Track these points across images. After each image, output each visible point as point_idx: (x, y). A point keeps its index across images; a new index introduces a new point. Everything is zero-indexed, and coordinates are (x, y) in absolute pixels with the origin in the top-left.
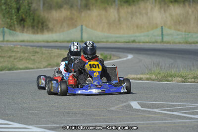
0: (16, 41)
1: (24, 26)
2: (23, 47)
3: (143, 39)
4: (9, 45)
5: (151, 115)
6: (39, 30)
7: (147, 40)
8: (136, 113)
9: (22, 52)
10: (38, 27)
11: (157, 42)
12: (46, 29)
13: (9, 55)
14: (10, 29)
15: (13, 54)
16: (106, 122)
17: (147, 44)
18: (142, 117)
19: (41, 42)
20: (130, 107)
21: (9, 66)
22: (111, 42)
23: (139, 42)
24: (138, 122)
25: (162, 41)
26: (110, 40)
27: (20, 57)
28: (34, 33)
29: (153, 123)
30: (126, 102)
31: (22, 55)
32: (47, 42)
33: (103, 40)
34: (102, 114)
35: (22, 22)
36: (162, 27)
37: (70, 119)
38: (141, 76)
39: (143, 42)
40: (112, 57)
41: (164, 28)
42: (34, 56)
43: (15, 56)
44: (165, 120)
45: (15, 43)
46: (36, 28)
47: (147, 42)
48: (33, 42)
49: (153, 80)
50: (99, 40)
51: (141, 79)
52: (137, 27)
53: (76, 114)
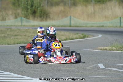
0: (30, 26)
1: (35, 16)
2: (34, 29)
3: (109, 25)
4: (25, 28)
5: (110, 72)
6: (44, 19)
7: (111, 25)
8: (102, 71)
9: (33, 33)
10: (44, 17)
11: (117, 27)
13: (25, 34)
14: (26, 18)
15: (28, 34)
18: (105, 73)
20: (98, 67)
21: (25, 41)
22: (89, 27)
23: (106, 27)
24: (102, 77)
25: (120, 27)
26: (88, 25)
27: (32, 36)
28: (41, 21)
29: (112, 77)
30: (95, 64)
33: (83, 25)
34: (80, 71)
35: (34, 14)
36: (120, 17)
37: (60, 74)
39: (109, 27)
40: (89, 36)
41: (121, 18)
43: (28, 35)
44: (119, 75)
46: (42, 17)
47: (111, 27)
50: (81, 25)
51: (106, 49)
52: (105, 17)
53: (64, 71)
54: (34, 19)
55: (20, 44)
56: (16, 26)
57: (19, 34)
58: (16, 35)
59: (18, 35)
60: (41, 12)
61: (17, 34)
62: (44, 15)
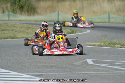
0: (17, 20)
1: (22, 11)
2: (21, 24)
3: (97, 20)
4: (12, 23)
5: (99, 68)
6: (32, 14)
7: (100, 21)
8: (90, 67)
9: (20, 27)
10: (31, 12)
11: (105, 22)
12: (36, 13)
13: (12, 29)
14: (14, 13)
15: (15, 29)
16: (71, 72)
17: (100, 23)
18: (93, 69)
19: (32, 21)
20: (87, 63)
21: (12, 36)
23: (94, 22)
24: (91, 73)
25: (109, 22)
27: (19, 30)
28: (28, 15)
29: (101, 73)
30: (84, 60)
31: (20, 29)
32: (36, 21)
34: (69, 67)
35: (21, 9)
36: (109, 13)
37: (48, 70)
38: (95, 43)
39: (97, 22)
40: (77, 31)
41: (110, 13)
42: (28, 30)
43: (16, 30)
44: (108, 71)
45: (16, 22)
46: (30, 12)
47: (99, 22)
48: (27, 21)
49: (102, 46)
51: (94, 45)
52: (94, 12)
53: (52, 66)
54: (21, 14)
55: (7, 39)
56: (4, 21)
57: (6, 28)
58: (3, 30)
59: (5, 30)
60: (29, 7)
61: (4, 28)
62: (31, 10)
